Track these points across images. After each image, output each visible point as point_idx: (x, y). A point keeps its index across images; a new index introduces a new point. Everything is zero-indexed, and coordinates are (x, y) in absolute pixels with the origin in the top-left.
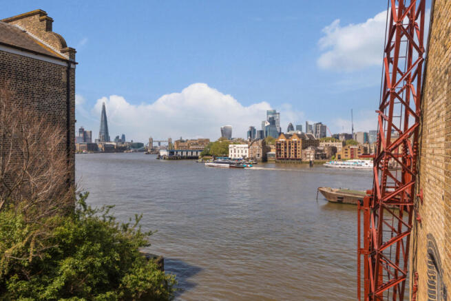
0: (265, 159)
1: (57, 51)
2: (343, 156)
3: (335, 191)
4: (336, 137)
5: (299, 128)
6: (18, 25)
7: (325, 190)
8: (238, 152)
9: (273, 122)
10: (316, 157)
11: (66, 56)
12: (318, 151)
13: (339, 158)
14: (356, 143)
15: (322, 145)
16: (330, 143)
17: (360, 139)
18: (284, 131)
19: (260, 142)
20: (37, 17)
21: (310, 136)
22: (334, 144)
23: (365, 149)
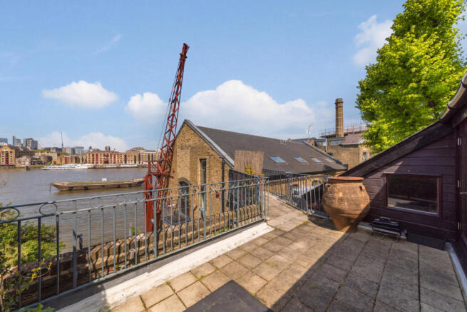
2: (58, 162)
3: (66, 184)
4: (48, 150)
10: (32, 163)
12: (34, 159)
13: (55, 163)
14: (67, 154)
15: (37, 155)
16: (46, 154)
17: (69, 151)
21: (23, 148)
22: (50, 154)
23: (76, 158)
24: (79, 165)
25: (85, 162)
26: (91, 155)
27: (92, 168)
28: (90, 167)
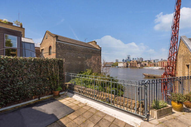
0: (127, 67)
1: (98, 48)
2: (148, 66)
3: (147, 74)
4: (146, 61)
5: (136, 59)
6: (90, 44)
7: (145, 74)
8: (121, 65)
9: (129, 58)
10: (141, 66)
11: (100, 49)
13: (147, 66)
14: (151, 63)
15: (142, 63)
16: (145, 63)
17: (153, 62)
18: (132, 60)
19: (126, 62)
20: (94, 42)
21: (139, 61)
22: (146, 63)
23: (154, 64)
24: (155, 67)
25: (158, 66)
26: (161, 63)
27: (161, 69)
28: (160, 68)
